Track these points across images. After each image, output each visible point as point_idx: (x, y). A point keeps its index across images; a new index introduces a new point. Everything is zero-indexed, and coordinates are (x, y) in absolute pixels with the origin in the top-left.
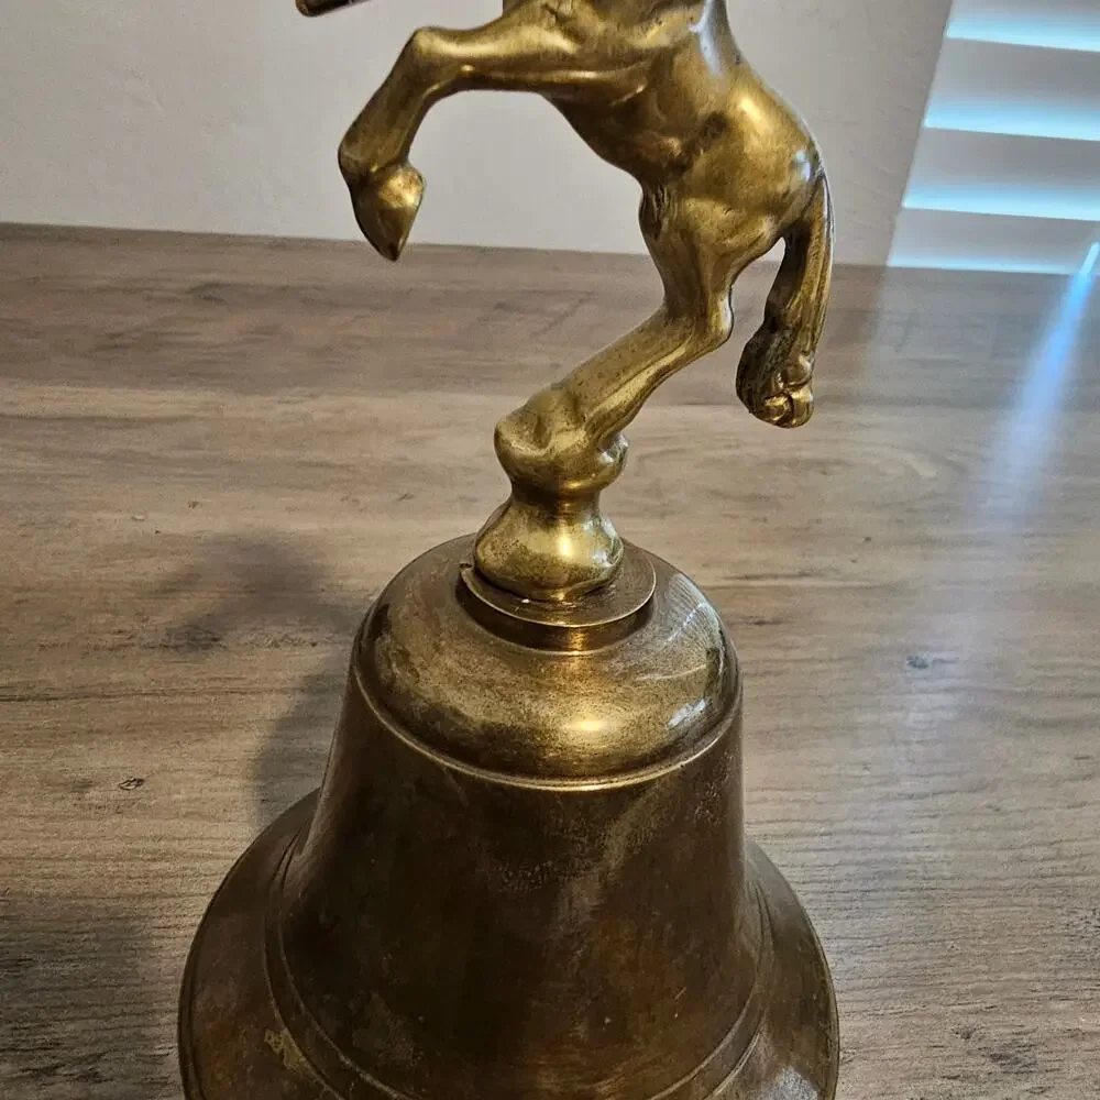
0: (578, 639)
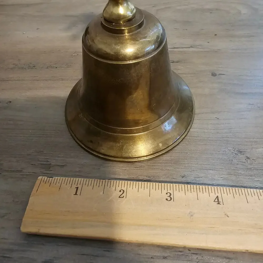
0: (126, 31)
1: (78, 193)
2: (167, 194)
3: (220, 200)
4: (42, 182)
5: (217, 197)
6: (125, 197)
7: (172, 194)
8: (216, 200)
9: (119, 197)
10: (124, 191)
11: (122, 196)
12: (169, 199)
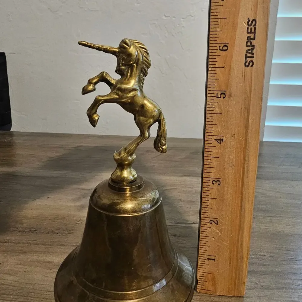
1: (213, 258)
2: (213, 184)
3: (219, 138)
4: (202, 288)
5: (215, 139)
6: (217, 220)
7: (213, 179)
8: (219, 141)
9: (217, 224)
10: (211, 221)
11: (216, 222)
12: (218, 182)
